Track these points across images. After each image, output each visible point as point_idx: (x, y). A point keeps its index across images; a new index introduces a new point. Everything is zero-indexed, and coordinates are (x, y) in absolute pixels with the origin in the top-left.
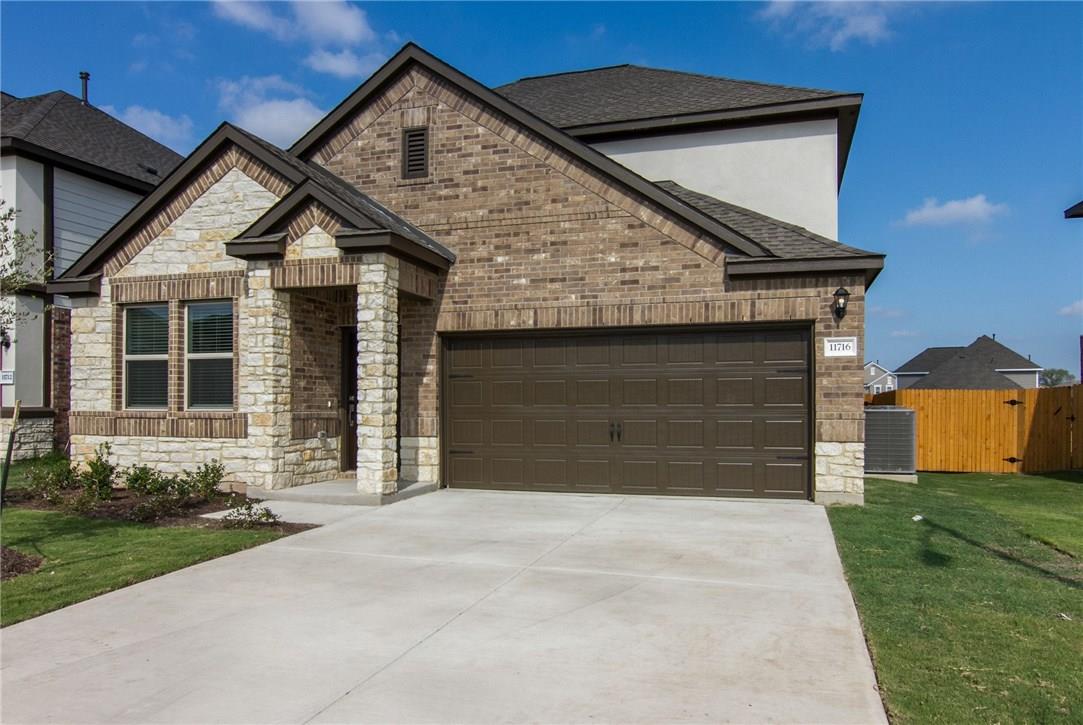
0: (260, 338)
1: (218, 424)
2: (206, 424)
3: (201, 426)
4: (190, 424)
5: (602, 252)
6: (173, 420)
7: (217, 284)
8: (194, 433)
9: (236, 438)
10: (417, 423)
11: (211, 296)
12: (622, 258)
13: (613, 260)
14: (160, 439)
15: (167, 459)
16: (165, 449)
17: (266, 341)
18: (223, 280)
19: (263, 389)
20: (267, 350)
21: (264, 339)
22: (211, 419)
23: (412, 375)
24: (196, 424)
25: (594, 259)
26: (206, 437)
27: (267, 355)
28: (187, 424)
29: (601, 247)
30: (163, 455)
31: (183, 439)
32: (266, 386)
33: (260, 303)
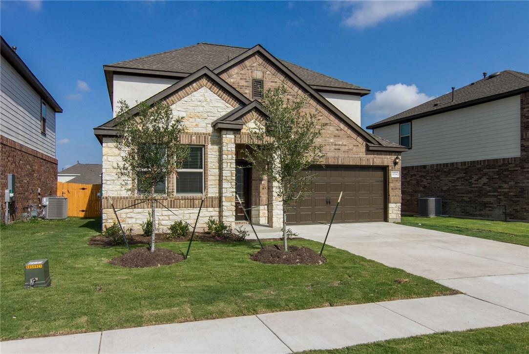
0: (229, 164)
1: (197, 202)
2: (191, 202)
3: (188, 203)
4: (182, 202)
5: (328, 138)
6: (171, 200)
7: (196, 138)
8: (183, 206)
9: (207, 208)
10: (259, 200)
11: (193, 143)
12: (335, 140)
13: (332, 141)
14: (163, 209)
15: (167, 219)
16: (166, 214)
17: (232, 165)
18: (199, 137)
19: (230, 186)
20: (232, 169)
21: (231, 164)
22: (193, 199)
23: (257, 180)
24: (185, 202)
25: (326, 140)
26: (191, 207)
27: (233, 172)
28: (180, 202)
29: (328, 136)
30: (165, 217)
31: (177, 209)
32: (231, 185)
33: (229, 149)
